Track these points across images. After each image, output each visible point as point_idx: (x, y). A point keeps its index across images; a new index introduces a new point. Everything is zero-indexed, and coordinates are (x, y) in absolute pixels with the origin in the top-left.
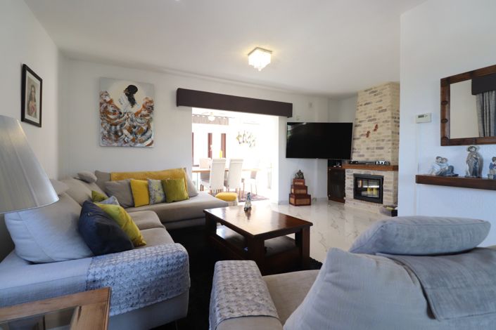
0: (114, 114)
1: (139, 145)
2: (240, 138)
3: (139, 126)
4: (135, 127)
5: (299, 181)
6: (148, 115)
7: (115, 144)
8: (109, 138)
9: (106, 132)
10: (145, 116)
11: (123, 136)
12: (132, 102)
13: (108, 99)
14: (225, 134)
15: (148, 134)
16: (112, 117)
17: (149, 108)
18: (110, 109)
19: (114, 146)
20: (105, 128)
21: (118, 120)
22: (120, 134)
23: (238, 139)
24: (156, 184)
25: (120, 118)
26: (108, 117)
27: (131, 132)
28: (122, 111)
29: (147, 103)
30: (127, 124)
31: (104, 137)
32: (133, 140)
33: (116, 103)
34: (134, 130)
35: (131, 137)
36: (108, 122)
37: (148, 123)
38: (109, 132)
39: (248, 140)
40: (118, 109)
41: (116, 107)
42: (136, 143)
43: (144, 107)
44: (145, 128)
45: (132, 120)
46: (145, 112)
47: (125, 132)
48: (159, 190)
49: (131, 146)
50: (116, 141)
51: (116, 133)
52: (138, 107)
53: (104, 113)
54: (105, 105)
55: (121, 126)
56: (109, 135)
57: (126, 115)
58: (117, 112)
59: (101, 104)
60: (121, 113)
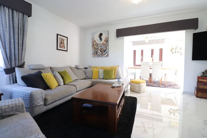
0: (96, 45)
1: (103, 56)
2: (173, 50)
3: (103, 49)
4: (102, 49)
5: (203, 79)
6: (106, 44)
7: (96, 56)
8: (94, 54)
9: (93, 52)
10: (105, 44)
11: (98, 53)
12: (101, 39)
13: (94, 40)
14: (162, 49)
15: (106, 52)
16: (95, 46)
17: (107, 41)
18: (95, 44)
19: (96, 57)
20: (93, 51)
21: (97, 47)
22: (97, 52)
23: (172, 51)
24: (101, 71)
25: (97, 46)
26: (94, 47)
27: (101, 51)
28: (98, 44)
29: (106, 39)
30: (99, 48)
31: (93, 54)
32: (101, 54)
33: (96, 41)
34: (102, 50)
35: (101, 53)
36: (94, 48)
37: (106, 47)
38: (94, 52)
39: (180, 51)
40: (97, 43)
41: (96, 43)
42: (102, 55)
43: (105, 41)
44: (105, 49)
45: (101, 47)
46: (105, 43)
47: (99, 51)
48: (102, 73)
49: (101, 57)
50: (96, 55)
51: (96, 52)
52: (103, 41)
53: (93, 45)
54: (93, 42)
55: (98, 49)
56: (94, 53)
57: (99, 45)
58: (97, 44)
59: (92, 42)
60: (98, 45)
